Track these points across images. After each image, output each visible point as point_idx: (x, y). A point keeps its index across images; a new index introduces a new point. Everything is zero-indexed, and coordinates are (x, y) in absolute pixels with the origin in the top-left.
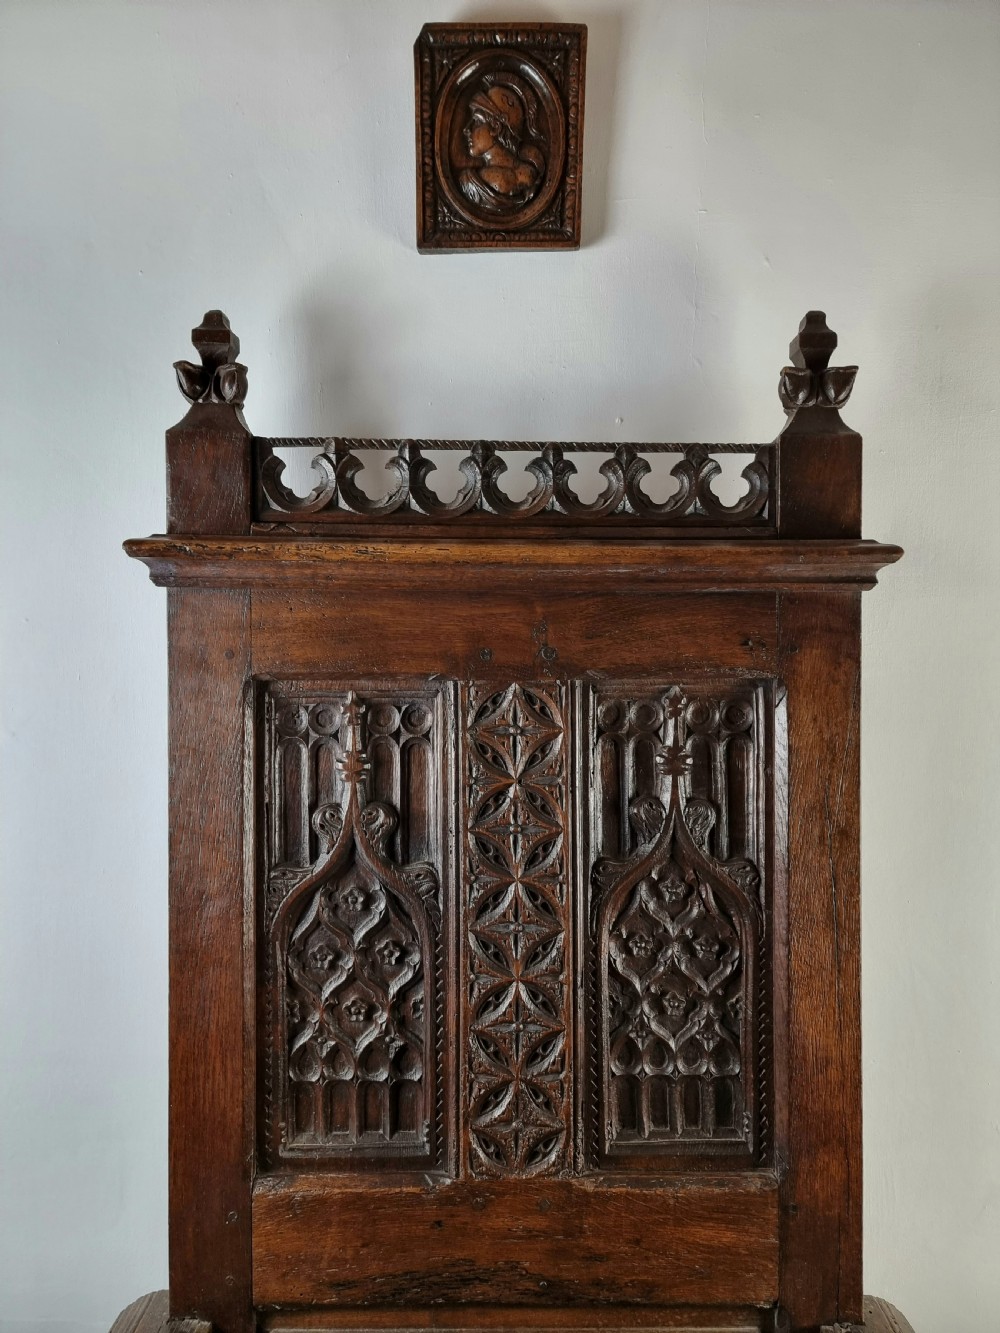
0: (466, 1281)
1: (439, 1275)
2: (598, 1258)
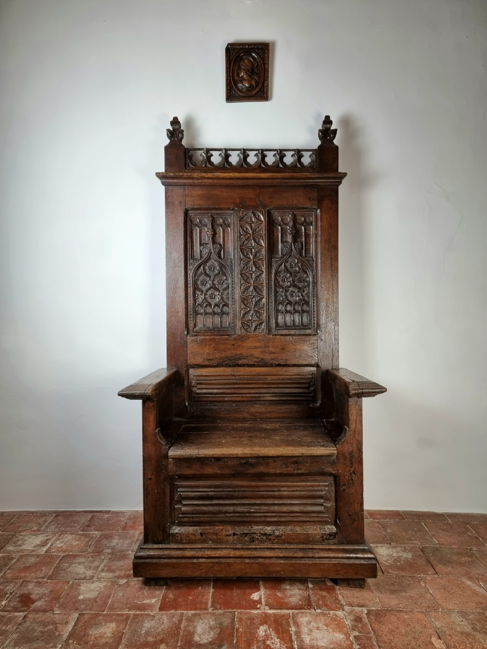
0: (240, 359)
1: (233, 357)
2: (273, 353)
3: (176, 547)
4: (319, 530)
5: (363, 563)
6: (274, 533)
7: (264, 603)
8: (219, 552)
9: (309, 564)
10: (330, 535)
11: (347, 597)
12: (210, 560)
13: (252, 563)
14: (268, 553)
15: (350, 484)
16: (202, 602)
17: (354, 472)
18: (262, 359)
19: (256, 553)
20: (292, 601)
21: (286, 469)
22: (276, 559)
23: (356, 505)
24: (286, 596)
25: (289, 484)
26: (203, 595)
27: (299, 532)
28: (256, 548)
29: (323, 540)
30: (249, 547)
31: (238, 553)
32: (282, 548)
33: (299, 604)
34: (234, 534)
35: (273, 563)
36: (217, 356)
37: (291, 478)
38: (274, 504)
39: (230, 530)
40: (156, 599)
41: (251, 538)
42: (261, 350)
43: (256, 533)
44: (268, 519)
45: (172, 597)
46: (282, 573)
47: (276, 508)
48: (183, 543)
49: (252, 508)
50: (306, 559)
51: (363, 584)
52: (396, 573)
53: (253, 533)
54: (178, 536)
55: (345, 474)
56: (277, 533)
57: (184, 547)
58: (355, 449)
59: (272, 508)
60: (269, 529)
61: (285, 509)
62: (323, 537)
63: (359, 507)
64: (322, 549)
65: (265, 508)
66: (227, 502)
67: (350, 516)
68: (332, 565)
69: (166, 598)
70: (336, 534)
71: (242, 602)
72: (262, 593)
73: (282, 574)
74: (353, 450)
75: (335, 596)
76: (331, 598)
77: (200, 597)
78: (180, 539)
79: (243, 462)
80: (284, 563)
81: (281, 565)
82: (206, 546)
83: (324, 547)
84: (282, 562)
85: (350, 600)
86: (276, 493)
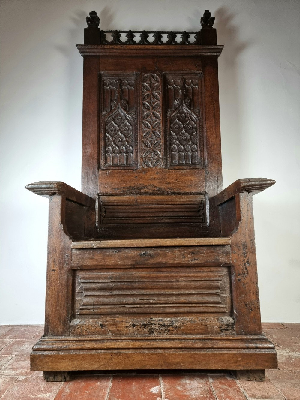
0: (142, 188)
1: (136, 187)
2: (169, 183)
3: (75, 339)
4: (217, 321)
5: (263, 352)
6: (173, 324)
7: (163, 396)
8: (118, 343)
9: (208, 354)
10: (228, 325)
11: (249, 390)
12: (109, 352)
13: (152, 354)
14: (167, 344)
15: (245, 273)
16: (99, 396)
17: (248, 262)
18: (160, 188)
19: (155, 343)
20: (193, 394)
21: (183, 259)
22: (175, 350)
23: (252, 295)
24: (186, 390)
25: (187, 275)
26: (101, 389)
27: (197, 322)
28: (155, 339)
29: (221, 331)
30: (148, 338)
31: (137, 344)
32: (181, 339)
33: (201, 397)
34: (134, 326)
35: (172, 354)
36: (123, 185)
37: (188, 270)
38: (172, 295)
39: (129, 321)
40: (52, 393)
41: (150, 329)
42: (158, 181)
43: (155, 324)
44: (167, 310)
45: (69, 391)
46: (182, 364)
47: (174, 299)
48: (83, 335)
49: (151, 298)
50: (205, 350)
51: (263, 377)
52: (291, 368)
53: (152, 324)
54: (78, 328)
55: (240, 264)
56: (176, 324)
57: (83, 339)
58: (248, 239)
59: (171, 299)
60: (167, 320)
61: (183, 299)
62: (221, 328)
63: (254, 296)
64: (221, 340)
65: (163, 299)
66: (128, 293)
67: (246, 305)
68: (231, 356)
69: (62, 393)
70: (234, 324)
71: (140, 395)
72: (162, 387)
73: (181, 366)
74: (246, 241)
75: (236, 389)
76: (233, 391)
77: (97, 391)
78: (80, 331)
79: (143, 253)
80: (184, 354)
81: (181, 356)
82: (105, 337)
83: (223, 337)
84: (181, 352)
85: (253, 392)
86: (174, 284)
